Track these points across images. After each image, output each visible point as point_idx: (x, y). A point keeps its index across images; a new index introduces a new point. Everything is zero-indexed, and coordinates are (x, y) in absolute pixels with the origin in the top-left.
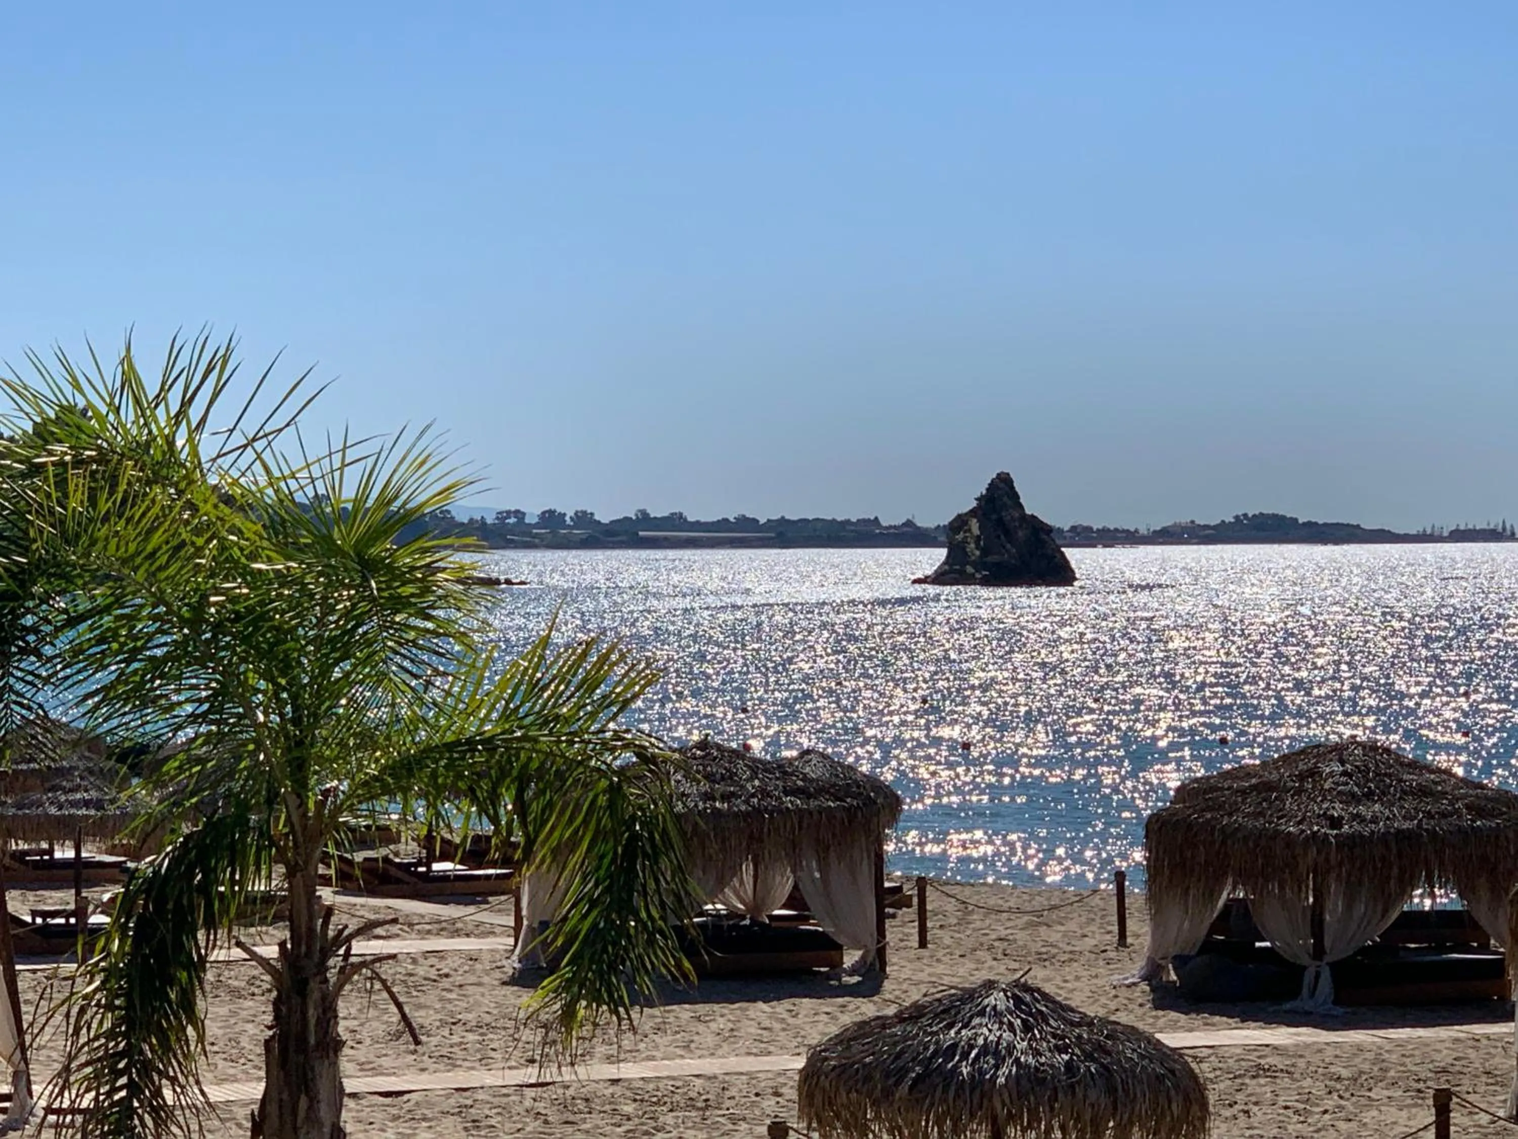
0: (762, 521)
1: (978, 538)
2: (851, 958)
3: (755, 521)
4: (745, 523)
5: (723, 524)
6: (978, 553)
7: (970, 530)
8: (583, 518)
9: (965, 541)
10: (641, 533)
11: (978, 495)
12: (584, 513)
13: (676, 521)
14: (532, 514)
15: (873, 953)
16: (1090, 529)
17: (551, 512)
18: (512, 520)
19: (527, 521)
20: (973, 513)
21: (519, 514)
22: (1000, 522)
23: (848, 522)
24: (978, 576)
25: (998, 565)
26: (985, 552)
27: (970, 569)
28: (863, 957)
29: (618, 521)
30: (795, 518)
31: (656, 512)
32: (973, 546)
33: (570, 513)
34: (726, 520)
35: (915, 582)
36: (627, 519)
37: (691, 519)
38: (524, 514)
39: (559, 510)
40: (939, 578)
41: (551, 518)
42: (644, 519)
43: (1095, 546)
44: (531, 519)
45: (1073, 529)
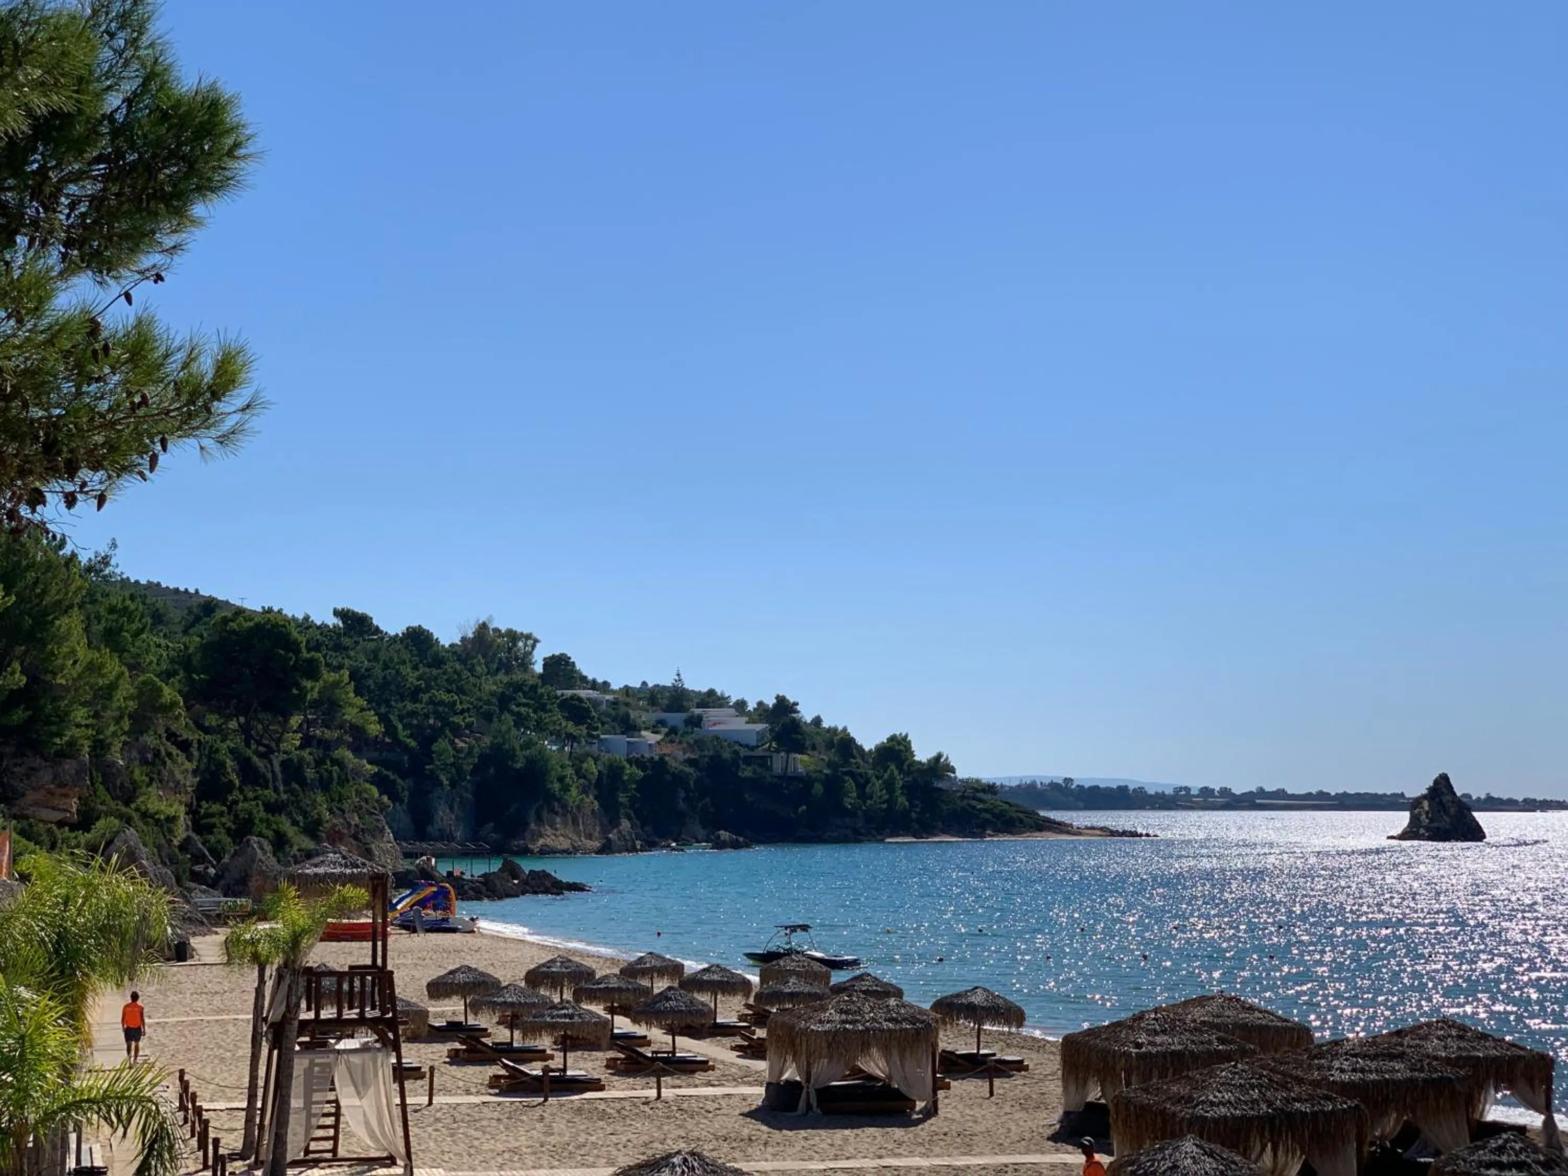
0: (1333, 794)
1: (1427, 813)
2: (920, 1105)
3: (1328, 794)
4: (1322, 795)
5: (1309, 796)
6: (1427, 821)
7: (1422, 808)
8: (1225, 792)
9: (1420, 814)
10: (1258, 801)
11: (1427, 786)
12: (1226, 788)
13: (1281, 794)
14: (1195, 788)
15: (931, 1103)
16: (1535, 800)
17: (1206, 788)
18: (1183, 793)
19: (1192, 793)
20: (1424, 797)
21: (1187, 789)
22: (1441, 803)
23: (1385, 795)
24: (1427, 834)
25: (1438, 829)
26: (1432, 820)
27: (1422, 831)
28: (926, 1106)
29: (1245, 794)
30: (1352, 792)
31: (1269, 788)
32: (1424, 816)
33: (1217, 789)
34: (1310, 794)
35: (1389, 838)
36: (1251, 792)
37: (1289, 792)
38: (1190, 789)
39: (1211, 787)
40: (1403, 837)
41: (1206, 792)
42: (1261, 792)
43: (1534, 811)
44: (1194, 792)
45: (1525, 800)
